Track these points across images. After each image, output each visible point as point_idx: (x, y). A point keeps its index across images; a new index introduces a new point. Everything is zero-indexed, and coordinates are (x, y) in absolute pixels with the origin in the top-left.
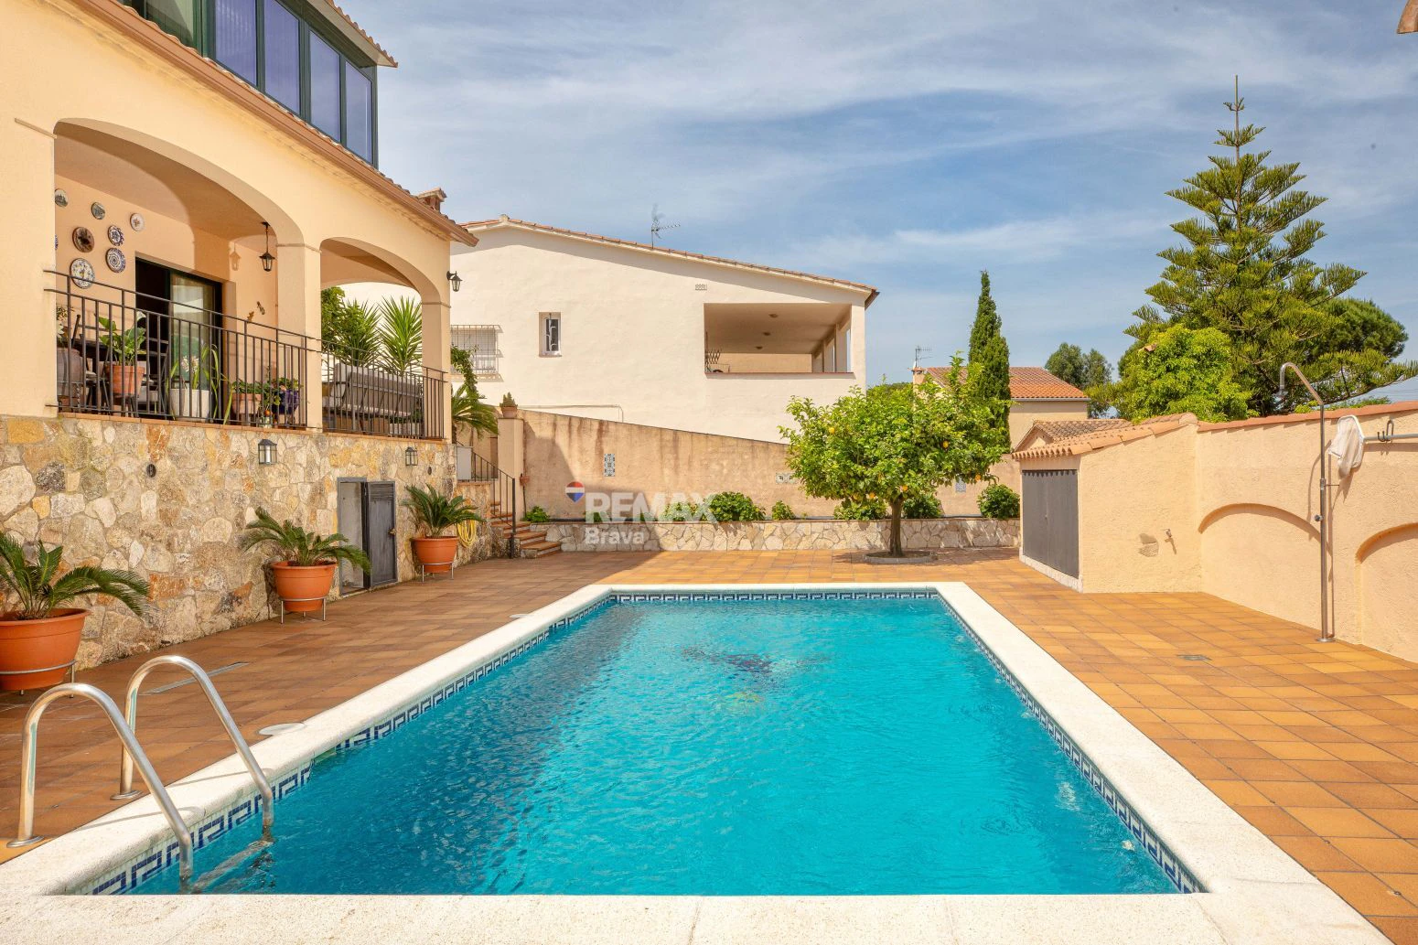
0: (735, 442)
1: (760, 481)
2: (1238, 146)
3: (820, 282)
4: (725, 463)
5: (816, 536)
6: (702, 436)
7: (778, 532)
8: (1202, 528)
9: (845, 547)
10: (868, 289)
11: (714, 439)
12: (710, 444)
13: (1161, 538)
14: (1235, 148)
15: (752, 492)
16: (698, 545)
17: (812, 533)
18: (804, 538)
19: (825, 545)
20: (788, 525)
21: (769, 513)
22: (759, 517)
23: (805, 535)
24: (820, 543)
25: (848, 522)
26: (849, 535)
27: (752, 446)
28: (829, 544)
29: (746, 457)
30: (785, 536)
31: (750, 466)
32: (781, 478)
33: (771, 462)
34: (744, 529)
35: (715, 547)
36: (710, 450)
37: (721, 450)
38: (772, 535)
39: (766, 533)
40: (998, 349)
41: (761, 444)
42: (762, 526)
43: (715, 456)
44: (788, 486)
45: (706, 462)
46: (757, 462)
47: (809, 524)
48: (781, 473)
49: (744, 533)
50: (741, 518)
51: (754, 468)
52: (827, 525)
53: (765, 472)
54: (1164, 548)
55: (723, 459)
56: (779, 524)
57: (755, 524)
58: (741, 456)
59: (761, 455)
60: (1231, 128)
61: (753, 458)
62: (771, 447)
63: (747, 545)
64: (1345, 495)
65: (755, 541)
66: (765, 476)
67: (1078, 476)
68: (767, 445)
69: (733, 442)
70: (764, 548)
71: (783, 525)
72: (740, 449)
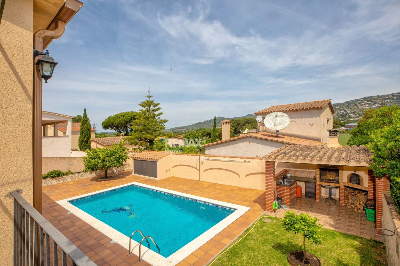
1: (63, 166)
3: (60, 115)
4: (53, 163)
5: (80, 176)
6: (46, 158)
7: (70, 177)
8: (173, 168)
11: (50, 158)
12: (48, 159)
13: (168, 170)
14: (149, 98)
15: (61, 170)
16: (47, 184)
19: (82, 178)
20: (73, 175)
21: (66, 173)
22: (64, 175)
23: (77, 177)
24: (81, 178)
25: (88, 172)
26: (87, 175)
27: (61, 158)
28: (83, 177)
29: (59, 161)
30: (72, 178)
31: (60, 163)
32: (69, 165)
33: (66, 161)
35: (53, 184)
36: (48, 161)
37: (52, 160)
38: (68, 178)
40: (89, 125)
41: (63, 158)
42: (66, 177)
43: (50, 162)
44: (70, 166)
45: (47, 164)
47: (78, 174)
48: (68, 164)
49: (61, 179)
50: (60, 176)
51: (61, 164)
52: (82, 173)
53: (64, 164)
54: (168, 171)
55: (52, 163)
56: (70, 176)
57: (64, 177)
58: (58, 161)
59: (63, 160)
60: (148, 95)
61: (61, 161)
62: (66, 158)
63: (61, 182)
64: (202, 165)
65: (64, 180)
66: (64, 165)
67: (158, 163)
68: (65, 158)
69: (55, 158)
70: (66, 181)
71: (72, 175)
72: (57, 160)
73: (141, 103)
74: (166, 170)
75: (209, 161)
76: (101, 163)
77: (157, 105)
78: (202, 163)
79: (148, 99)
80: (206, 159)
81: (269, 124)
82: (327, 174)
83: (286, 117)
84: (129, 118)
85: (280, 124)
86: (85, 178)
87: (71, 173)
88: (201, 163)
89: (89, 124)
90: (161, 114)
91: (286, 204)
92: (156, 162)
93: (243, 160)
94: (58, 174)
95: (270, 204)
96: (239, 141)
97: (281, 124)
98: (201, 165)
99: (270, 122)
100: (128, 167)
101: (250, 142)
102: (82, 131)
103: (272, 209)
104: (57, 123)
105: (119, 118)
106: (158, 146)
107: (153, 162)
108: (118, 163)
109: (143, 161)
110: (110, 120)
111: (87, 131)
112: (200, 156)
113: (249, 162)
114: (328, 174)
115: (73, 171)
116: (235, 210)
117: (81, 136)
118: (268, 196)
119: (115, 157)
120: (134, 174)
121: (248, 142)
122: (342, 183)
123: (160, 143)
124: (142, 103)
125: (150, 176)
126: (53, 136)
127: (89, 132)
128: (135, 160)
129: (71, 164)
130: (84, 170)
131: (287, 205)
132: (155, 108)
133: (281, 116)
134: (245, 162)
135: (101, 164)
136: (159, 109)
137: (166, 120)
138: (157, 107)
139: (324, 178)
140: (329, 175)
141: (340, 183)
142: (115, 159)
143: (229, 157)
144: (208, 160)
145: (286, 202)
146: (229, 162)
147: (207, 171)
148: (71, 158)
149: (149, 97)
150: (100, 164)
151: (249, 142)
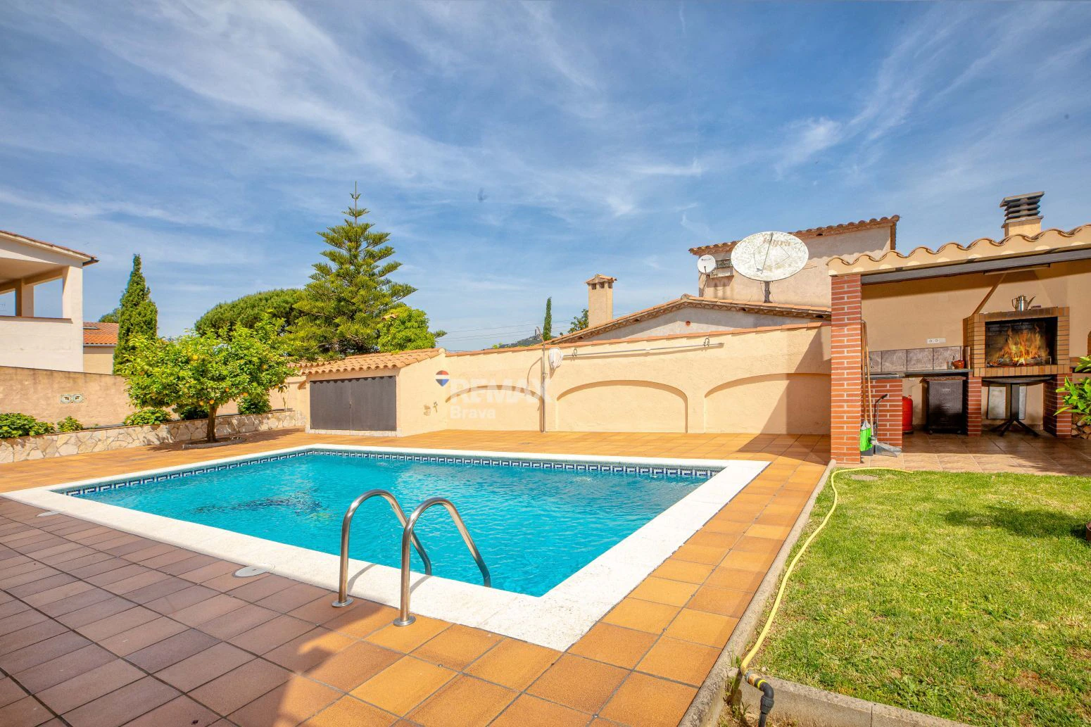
0: (14, 371)
1: (43, 403)
2: (356, 217)
5: (111, 439)
7: (73, 440)
9: (138, 445)
10: (88, 256)
13: (432, 406)
14: (354, 217)
15: (34, 412)
17: (108, 437)
18: (99, 443)
19: (120, 446)
20: (81, 434)
21: (56, 427)
22: (48, 430)
23: (100, 440)
24: (116, 444)
25: (141, 426)
26: (142, 436)
27: (34, 374)
28: (124, 444)
29: (26, 383)
30: (79, 443)
31: (32, 390)
32: (67, 398)
33: (56, 386)
34: (32, 441)
38: (66, 443)
39: (59, 443)
40: (149, 310)
41: (45, 372)
42: (55, 437)
44: (74, 405)
46: (40, 387)
47: (104, 431)
48: (66, 395)
49: (33, 446)
50: (32, 433)
51: (35, 391)
52: (121, 431)
53: (50, 395)
54: (433, 410)
56: (74, 435)
57: (47, 437)
58: (21, 382)
59: (44, 381)
60: (353, 207)
61: (35, 383)
62: (55, 374)
63: (37, 455)
64: (551, 377)
65: (47, 451)
66: (49, 398)
67: (397, 379)
68: (51, 373)
69: (11, 371)
70: (57, 455)
71: (78, 434)
72: (19, 377)
73: (329, 231)
74: (427, 408)
75: (577, 362)
76: (192, 380)
77: (379, 239)
78: (552, 370)
79: (352, 219)
80: (565, 358)
81: (747, 266)
82: (1007, 341)
83: (797, 245)
84: (286, 305)
85: (778, 266)
86: (130, 446)
87: (78, 428)
88: (547, 370)
89: (152, 307)
90: (392, 268)
91: (887, 440)
92: (390, 377)
93: (700, 341)
94: (24, 425)
95: (848, 433)
96: (652, 322)
97: (783, 266)
98: (547, 377)
99: (748, 260)
100: (288, 418)
101: (688, 323)
102: (125, 328)
103: (858, 449)
104: (26, 283)
105: (253, 307)
106: (394, 338)
107: (382, 378)
108: (255, 384)
109: (343, 381)
110: (222, 314)
111: (145, 327)
112: (543, 350)
113: (721, 345)
114: (1010, 341)
115: (82, 421)
116: (713, 473)
117: (123, 343)
118: (842, 406)
119: (246, 364)
120: (313, 431)
121: (681, 323)
122: (1068, 362)
123: (402, 327)
124: (334, 230)
125: (371, 428)
126: (13, 313)
127: (152, 331)
128: (315, 382)
129: (77, 397)
130: (128, 418)
131: (890, 444)
132: (376, 249)
133: (780, 243)
134: (706, 347)
135: (193, 382)
136: (387, 252)
137: (409, 287)
138: (382, 246)
139: (996, 357)
140: (1016, 344)
141: (1059, 362)
142: (245, 369)
143: (647, 341)
144: (574, 357)
145: (891, 435)
146: (647, 354)
147: (569, 396)
148: (77, 375)
149: (357, 214)
150: (187, 382)
151: (684, 323)
